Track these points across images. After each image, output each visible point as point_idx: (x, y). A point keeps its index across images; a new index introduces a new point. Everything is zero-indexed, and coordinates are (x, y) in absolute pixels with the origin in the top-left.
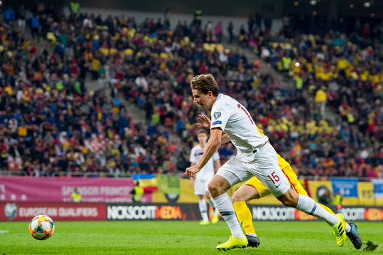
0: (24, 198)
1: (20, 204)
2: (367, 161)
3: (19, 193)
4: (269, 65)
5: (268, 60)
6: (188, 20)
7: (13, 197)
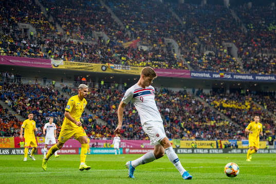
0: (131, 147)
1: (130, 148)
2: (240, 134)
3: (130, 145)
4: (208, 104)
5: (207, 102)
6: (182, 90)
7: (128, 146)
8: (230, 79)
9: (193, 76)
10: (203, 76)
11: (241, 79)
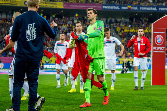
8: (136, 10)
9: (104, 9)
10: (113, 8)
11: (147, 10)
